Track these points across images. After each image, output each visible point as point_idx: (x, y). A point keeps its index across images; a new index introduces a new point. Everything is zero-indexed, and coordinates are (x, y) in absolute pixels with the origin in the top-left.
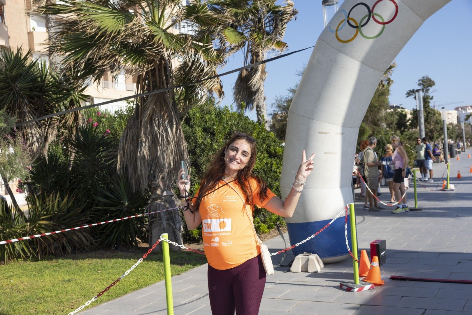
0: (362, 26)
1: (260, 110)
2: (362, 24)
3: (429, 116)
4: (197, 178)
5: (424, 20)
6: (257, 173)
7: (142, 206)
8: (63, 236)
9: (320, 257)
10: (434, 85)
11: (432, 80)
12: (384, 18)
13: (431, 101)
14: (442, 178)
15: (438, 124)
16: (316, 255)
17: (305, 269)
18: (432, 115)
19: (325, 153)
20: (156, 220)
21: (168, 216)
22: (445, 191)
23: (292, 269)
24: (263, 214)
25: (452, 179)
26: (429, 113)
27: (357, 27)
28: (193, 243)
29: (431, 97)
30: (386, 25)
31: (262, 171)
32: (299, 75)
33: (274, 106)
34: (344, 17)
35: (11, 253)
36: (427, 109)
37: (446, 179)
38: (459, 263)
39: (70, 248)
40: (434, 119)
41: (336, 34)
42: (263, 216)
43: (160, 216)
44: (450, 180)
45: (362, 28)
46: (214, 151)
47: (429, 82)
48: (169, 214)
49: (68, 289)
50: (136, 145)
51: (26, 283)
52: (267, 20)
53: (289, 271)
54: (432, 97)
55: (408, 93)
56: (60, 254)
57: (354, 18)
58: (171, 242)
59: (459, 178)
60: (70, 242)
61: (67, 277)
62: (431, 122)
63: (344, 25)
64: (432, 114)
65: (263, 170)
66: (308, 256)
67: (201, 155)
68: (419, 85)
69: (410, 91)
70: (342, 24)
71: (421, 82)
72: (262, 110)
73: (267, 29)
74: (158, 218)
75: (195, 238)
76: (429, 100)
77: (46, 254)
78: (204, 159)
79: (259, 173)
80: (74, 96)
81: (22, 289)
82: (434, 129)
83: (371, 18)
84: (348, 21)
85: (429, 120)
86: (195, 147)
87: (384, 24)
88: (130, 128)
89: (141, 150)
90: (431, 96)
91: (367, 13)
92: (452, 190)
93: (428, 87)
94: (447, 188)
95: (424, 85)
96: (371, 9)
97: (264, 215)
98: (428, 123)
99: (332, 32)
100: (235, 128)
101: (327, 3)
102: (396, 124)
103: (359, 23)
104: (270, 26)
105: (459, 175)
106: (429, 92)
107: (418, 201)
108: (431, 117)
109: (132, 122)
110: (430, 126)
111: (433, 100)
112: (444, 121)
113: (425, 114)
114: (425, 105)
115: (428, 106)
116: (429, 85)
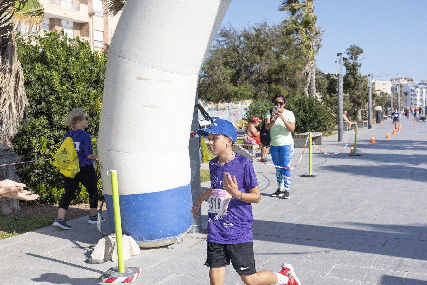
3: (357, 84)
9: (136, 240)
10: (362, 52)
13: (359, 68)
15: (365, 90)
16: (130, 237)
19: (145, 106)
26: (357, 80)
29: (359, 65)
36: (355, 76)
40: (361, 86)
54: (361, 64)
62: (359, 89)
64: (359, 81)
71: (349, 51)
76: (357, 67)
82: (361, 95)
85: (356, 87)
90: (359, 63)
93: (356, 55)
95: (352, 53)
98: (356, 90)
108: (359, 84)
110: (358, 93)
111: (361, 67)
112: (369, 88)
113: (353, 81)
114: (353, 72)
115: (356, 73)
116: (358, 53)
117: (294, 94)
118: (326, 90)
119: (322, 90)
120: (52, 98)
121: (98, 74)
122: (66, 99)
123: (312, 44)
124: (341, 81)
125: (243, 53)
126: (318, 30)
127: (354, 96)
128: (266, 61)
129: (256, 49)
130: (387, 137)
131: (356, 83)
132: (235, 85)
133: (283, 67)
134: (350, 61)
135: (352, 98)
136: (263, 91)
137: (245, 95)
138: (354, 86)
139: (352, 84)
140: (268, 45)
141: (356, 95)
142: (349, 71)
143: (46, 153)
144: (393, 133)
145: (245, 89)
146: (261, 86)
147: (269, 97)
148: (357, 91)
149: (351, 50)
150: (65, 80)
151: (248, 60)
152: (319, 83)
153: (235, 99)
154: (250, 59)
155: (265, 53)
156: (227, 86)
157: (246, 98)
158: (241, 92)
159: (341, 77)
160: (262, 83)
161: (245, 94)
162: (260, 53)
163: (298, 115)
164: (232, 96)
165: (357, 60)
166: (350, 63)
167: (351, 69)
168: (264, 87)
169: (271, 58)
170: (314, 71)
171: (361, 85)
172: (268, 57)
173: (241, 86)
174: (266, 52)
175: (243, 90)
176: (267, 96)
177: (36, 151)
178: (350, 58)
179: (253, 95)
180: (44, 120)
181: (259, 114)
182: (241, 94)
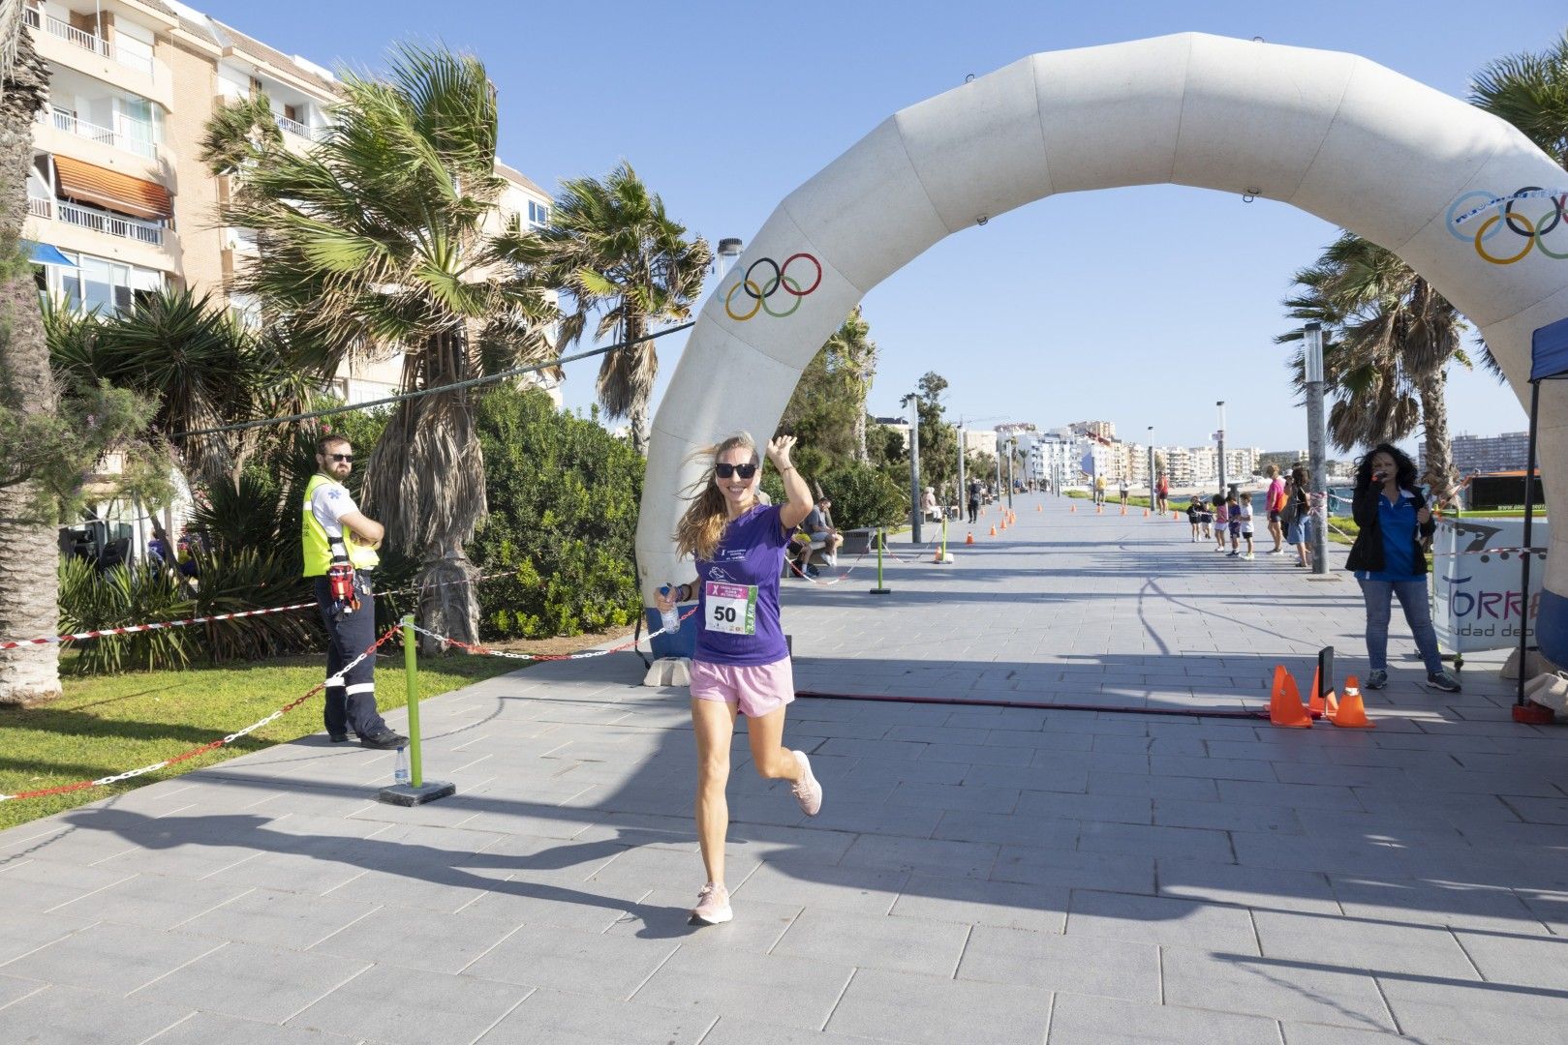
0: (767, 296)
1: (638, 419)
2: (767, 292)
3: (938, 440)
4: (508, 530)
5: (865, 293)
6: (614, 525)
7: (409, 576)
8: (262, 625)
10: (946, 386)
12: (800, 285)
13: (941, 414)
14: (931, 543)
15: (951, 452)
16: (687, 659)
17: (667, 682)
20: (431, 601)
21: (454, 593)
22: (938, 563)
23: (647, 681)
24: (622, 594)
25: (951, 545)
26: (939, 434)
27: (758, 297)
28: (499, 640)
29: (941, 408)
30: (803, 297)
31: (623, 522)
34: (740, 279)
35: (161, 652)
36: (935, 426)
37: (941, 544)
38: (908, 672)
39: (275, 645)
40: (945, 444)
41: (727, 306)
42: (621, 597)
43: (439, 593)
44: (947, 548)
45: (766, 299)
46: (540, 485)
47: (938, 383)
48: (454, 589)
49: (259, 713)
50: (398, 468)
51: (183, 703)
52: (656, 265)
53: (642, 684)
54: (944, 407)
55: (904, 401)
56: (256, 656)
57: (754, 281)
58: (418, 629)
59: (969, 543)
60: (276, 635)
61: (262, 693)
62: (941, 450)
63: (738, 292)
64: (942, 436)
65: (626, 519)
66: (674, 660)
67: (517, 492)
68: (921, 387)
69: (908, 396)
70: (737, 289)
71: (923, 383)
72: (641, 418)
73: (655, 280)
74: (435, 597)
75: (502, 632)
76: (939, 412)
77: (228, 656)
78: (521, 498)
79: (617, 524)
80: (293, 378)
81: (175, 712)
82: (944, 461)
83: (781, 284)
84: (745, 286)
85: (936, 447)
86: (508, 478)
87: (800, 294)
88: (388, 441)
89: (407, 477)
90: (941, 405)
91: (775, 276)
92: (949, 563)
93: (936, 390)
94: (942, 559)
95: (929, 387)
96: (780, 269)
97: (624, 597)
98: (937, 451)
99: (721, 300)
100: (578, 448)
101: (726, 252)
102: (884, 450)
103: (761, 290)
104: (660, 275)
105: (969, 539)
106: (939, 398)
107: (884, 579)
108: (941, 440)
109: (392, 430)
110: (939, 457)
111: (944, 412)
112: (959, 448)
113: (929, 436)
114: (932, 420)
115: (936, 422)
116: (938, 387)
117: (842, 464)
118: (884, 453)
119: (876, 453)
120: (512, 484)
121: (573, 443)
122: (532, 484)
123: (860, 372)
124: (914, 440)
126: (870, 347)
127: (934, 462)
130: (992, 533)
131: (935, 439)
133: (820, 418)
134: (925, 400)
138: (932, 446)
141: (937, 460)
142: (925, 418)
143: (507, 564)
144: (1002, 527)
148: (940, 453)
149: (927, 380)
150: (526, 456)
152: (872, 440)
163: (843, 499)
165: (937, 400)
166: (925, 404)
167: (928, 414)
170: (863, 418)
171: (945, 442)
177: (490, 560)
178: (924, 395)
180: (501, 515)
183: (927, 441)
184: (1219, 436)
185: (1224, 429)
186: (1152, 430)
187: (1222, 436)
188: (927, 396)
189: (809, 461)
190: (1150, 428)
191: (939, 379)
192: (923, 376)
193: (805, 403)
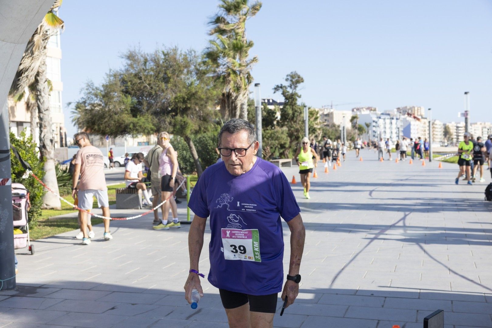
10: (303, 82)
11: (301, 76)
13: (299, 99)
18: (298, 114)
26: (296, 111)
29: (299, 95)
32: (122, 58)
33: (83, 92)
36: (294, 107)
47: (296, 78)
54: (301, 95)
55: (275, 89)
62: (298, 121)
64: (298, 112)
68: (287, 80)
69: (278, 86)
71: (289, 78)
76: (297, 98)
82: (300, 129)
85: (295, 119)
90: (299, 93)
93: (296, 84)
95: (291, 81)
106: (297, 89)
108: (297, 115)
110: (296, 126)
112: (305, 120)
113: (290, 112)
114: (292, 102)
115: (295, 104)
116: (298, 82)
117: (206, 129)
124: (259, 114)
125: (145, 79)
127: (292, 129)
128: (172, 89)
129: (162, 75)
130: (314, 176)
131: (293, 114)
132: (135, 116)
134: (289, 89)
135: (290, 131)
136: (168, 124)
137: (145, 128)
138: (293, 118)
139: (290, 116)
140: (177, 72)
141: (294, 128)
142: (287, 101)
145: (145, 121)
146: (166, 118)
147: (174, 130)
148: (296, 123)
151: (152, 88)
153: (135, 132)
154: (154, 87)
155: (172, 80)
156: (125, 117)
157: (146, 131)
158: (141, 123)
159: (259, 110)
160: (167, 116)
161: (145, 126)
162: (166, 80)
164: (130, 129)
165: (296, 90)
166: (288, 92)
167: (289, 98)
168: (168, 120)
169: (178, 86)
170: (246, 101)
171: (300, 117)
172: (176, 86)
173: (141, 117)
174: (174, 79)
175: (144, 123)
176: (171, 130)
178: (288, 86)
179: (155, 128)
181: (180, 150)
182: (140, 126)
183: (288, 114)
184: (465, 114)
185: (469, 109)
186: (430, 111)
187: (467, 114)
188: (291, 87)
189: (181, 126)
190: (429, 109)
191: (299, 77)
192: (289, 73)
193: (181, 87)
